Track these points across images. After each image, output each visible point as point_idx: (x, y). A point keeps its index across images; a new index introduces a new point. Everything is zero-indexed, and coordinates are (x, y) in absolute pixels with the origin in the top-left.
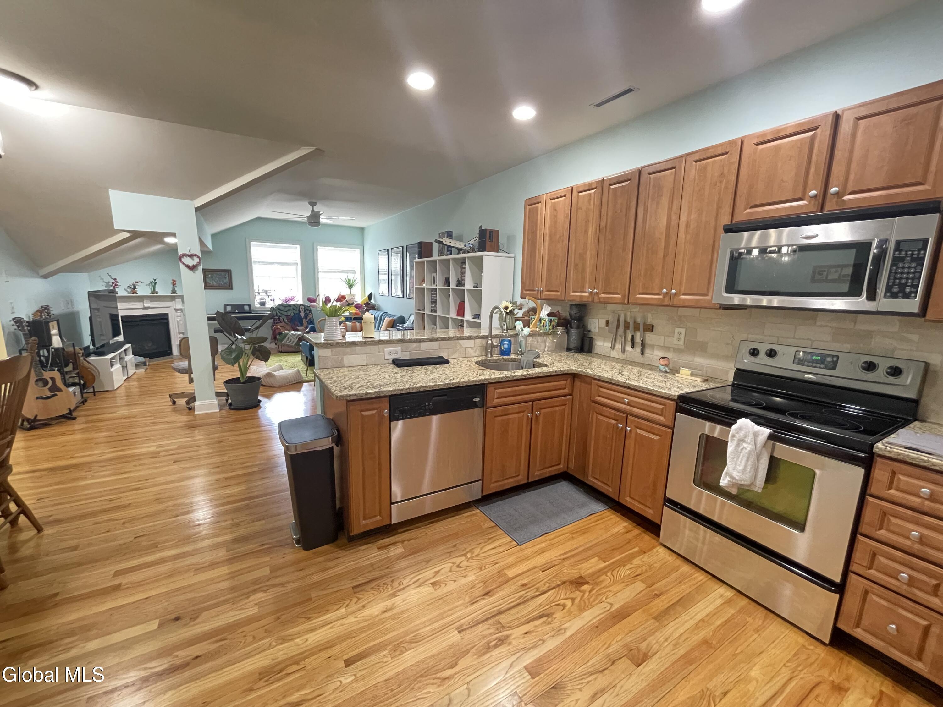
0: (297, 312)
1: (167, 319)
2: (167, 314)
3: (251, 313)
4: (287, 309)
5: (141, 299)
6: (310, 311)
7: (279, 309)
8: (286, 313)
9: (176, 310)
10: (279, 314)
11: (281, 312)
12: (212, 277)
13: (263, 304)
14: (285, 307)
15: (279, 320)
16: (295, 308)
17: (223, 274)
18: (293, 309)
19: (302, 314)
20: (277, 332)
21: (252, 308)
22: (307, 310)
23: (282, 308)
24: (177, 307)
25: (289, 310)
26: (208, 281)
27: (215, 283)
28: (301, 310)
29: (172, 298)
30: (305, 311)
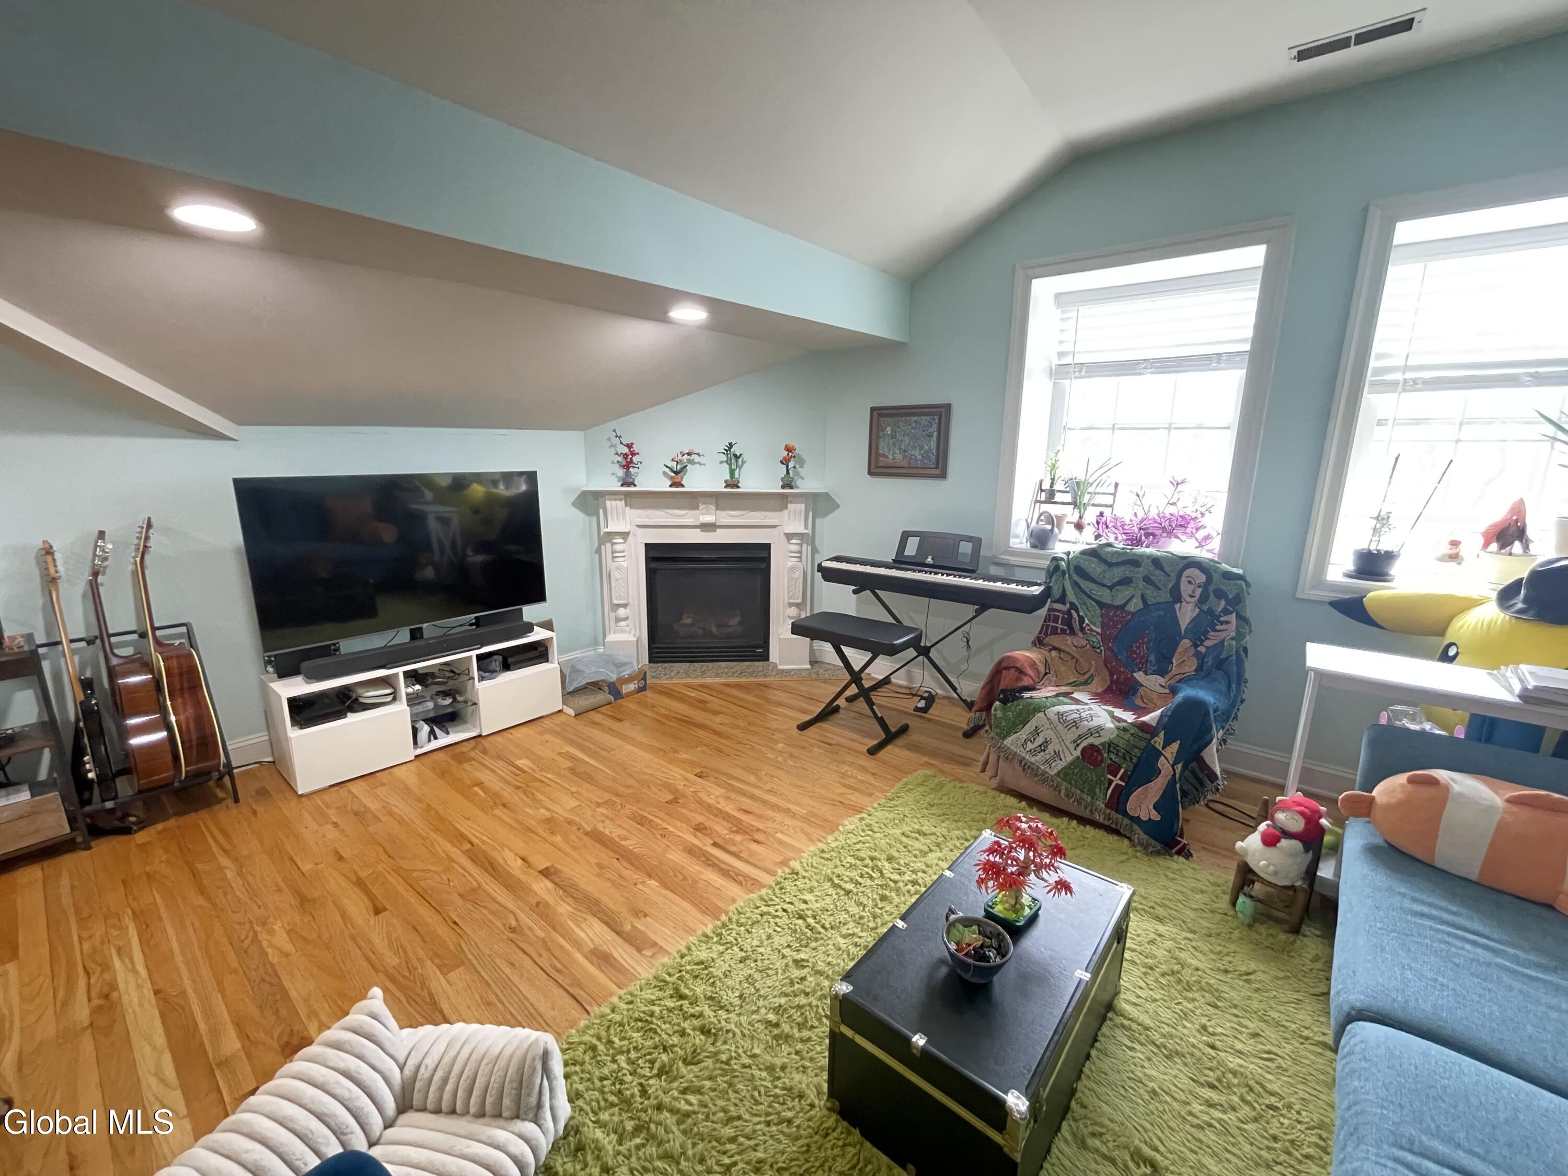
0: (1164, 596)
1: (767, 560)
2: (767, 547)
3: (970, 572)
4: (1118, 573)
5: (694, 499)
6: (1236, 603)
7: (1080, 571)
8: (1105, 596)
9: (789, 536)
10: (1071, 596)
11: (1085, 585)
12: (893, 436)
13: (1040, 539)
14: (1111, 565)
15: (1068, 622)
16: (1157, 576)
17: (924, 420)
18: (1147, 579)
19: (1186, 614)
20: (1006, 681)
21: (983, 552)
22: (1220, 594)
23: (1096, 569)
24: (791, 529)
25: (1126, 582)
26: (883, 447)
27: (899, 456)
28: (1185, 589)
29: (778, 501)
30: (1203, 599)
